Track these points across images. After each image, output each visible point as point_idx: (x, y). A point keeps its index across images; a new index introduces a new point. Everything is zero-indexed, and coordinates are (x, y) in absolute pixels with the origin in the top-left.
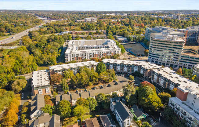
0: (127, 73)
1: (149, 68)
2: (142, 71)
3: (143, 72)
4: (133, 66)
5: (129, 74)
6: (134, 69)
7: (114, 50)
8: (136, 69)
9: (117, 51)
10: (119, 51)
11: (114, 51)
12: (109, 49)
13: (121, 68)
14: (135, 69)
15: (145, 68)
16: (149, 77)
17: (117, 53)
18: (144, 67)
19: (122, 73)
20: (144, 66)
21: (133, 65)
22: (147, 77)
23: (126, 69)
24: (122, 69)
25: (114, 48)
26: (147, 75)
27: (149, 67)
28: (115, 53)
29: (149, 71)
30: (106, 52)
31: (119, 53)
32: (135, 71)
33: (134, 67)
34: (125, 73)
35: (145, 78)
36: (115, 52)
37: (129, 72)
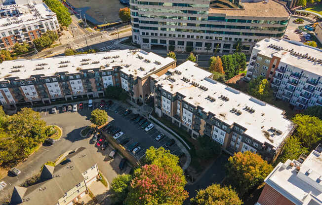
0: (85, 96)
1: (141, 75)
2: (125, 85)
3: (129, 86)
4: (97, 73)
5: (91, 97)
6: (102, 81)
7: (36, 21)
8: (108, 81)
9: (47, 24)
10: (51, 23)
11: (35, 26)
12: (19, 18)
13: (61, 87)
14: (104, 82)
15: (131, 76)
16: (147, 95)
17: (48, 29)
18: (128, 73)
19: (69, 99)
20: (127, 66)
21: (95, 70)
22: (142, 99)
23: (77, 87)
24: (66, 89)
25: (37, 14)
26: (141, 92)
27: (142, 69)
28: (43, 31)
29: (143, 82)
30: (10, 32)
31: (56, 29)
32: (105, 87)
33: (101, 75)
34: (79, 98)
35: (138, 100)
36: (41, 26)
37: (90, 91)
